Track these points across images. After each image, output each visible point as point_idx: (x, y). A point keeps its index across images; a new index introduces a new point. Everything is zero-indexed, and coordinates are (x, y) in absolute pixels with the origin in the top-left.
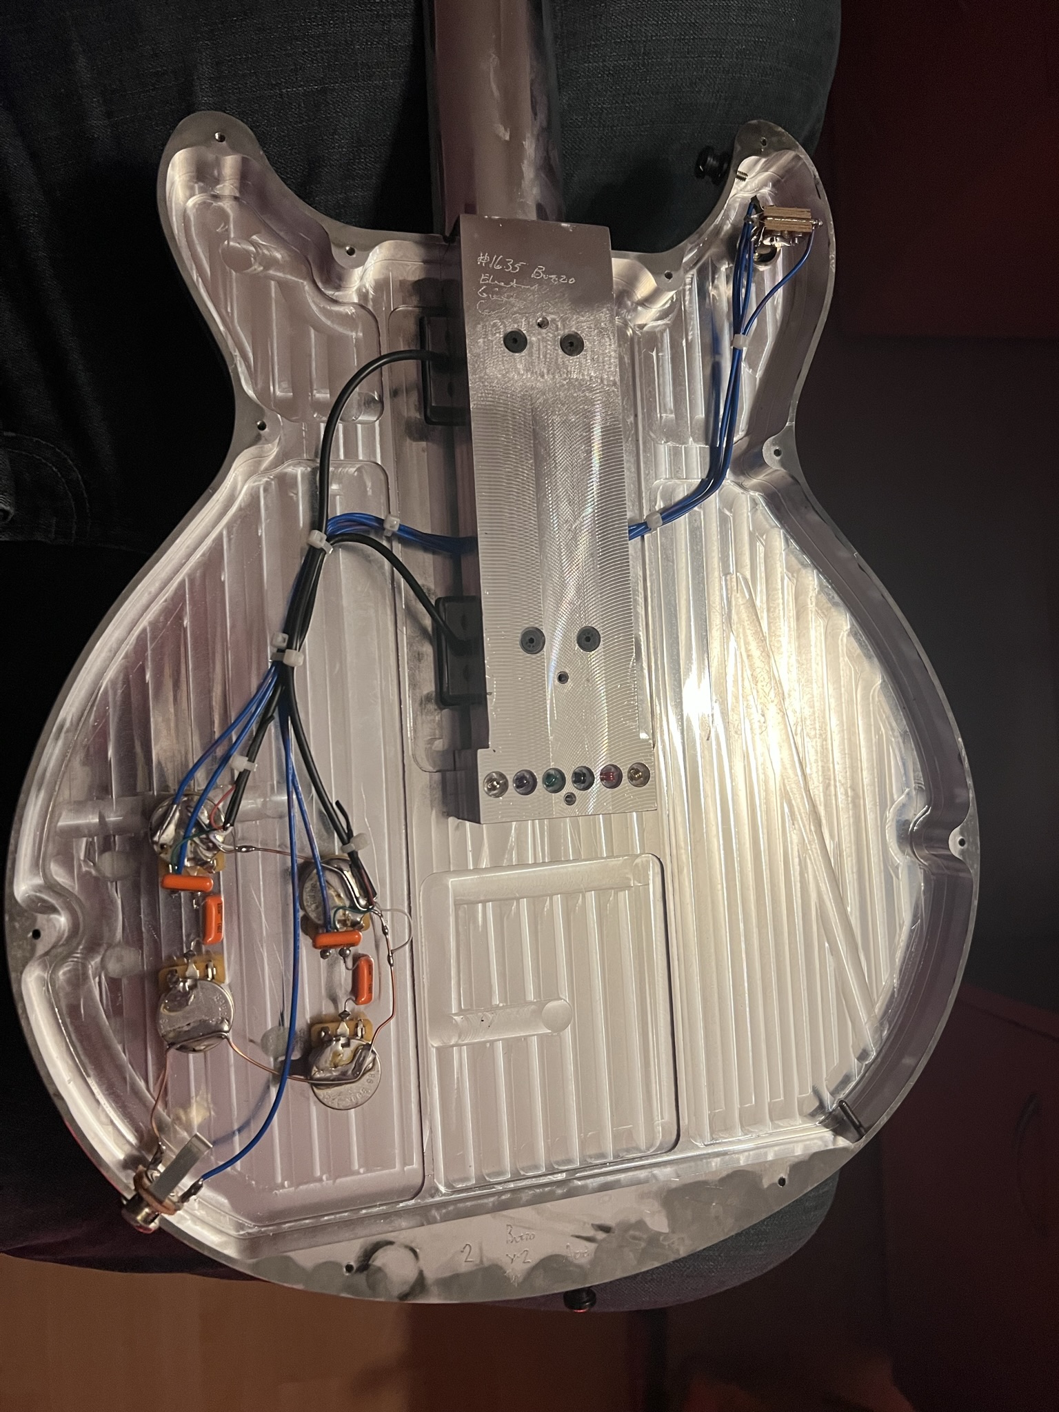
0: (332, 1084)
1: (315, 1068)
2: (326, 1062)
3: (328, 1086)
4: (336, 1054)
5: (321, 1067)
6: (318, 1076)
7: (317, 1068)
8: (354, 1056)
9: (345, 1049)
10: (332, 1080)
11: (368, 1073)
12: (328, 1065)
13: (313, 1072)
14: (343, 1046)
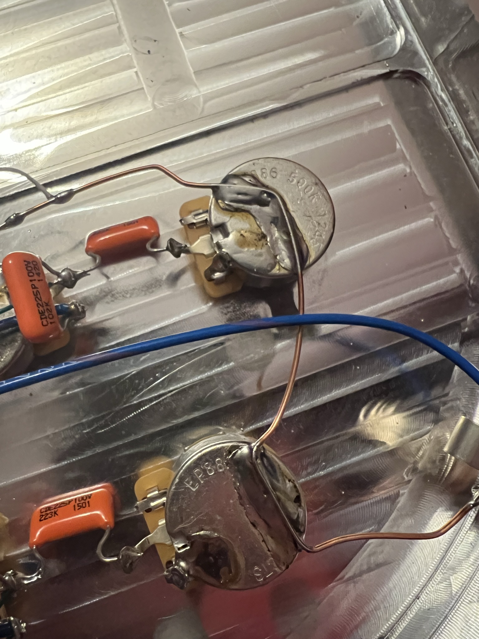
0: (296, 235)
1: (276, 271)
2: (260, 255)
3: (299, 240)
4: (242, 242)
5: (270, 261)
6: (287, 262)
7: (273, 267)
8: (237, 210)
9: (230, 230)
10: (288, 234)
11: (262, 179)
12: (264, 250)
13: (283, 272)
14: (226, 234)
